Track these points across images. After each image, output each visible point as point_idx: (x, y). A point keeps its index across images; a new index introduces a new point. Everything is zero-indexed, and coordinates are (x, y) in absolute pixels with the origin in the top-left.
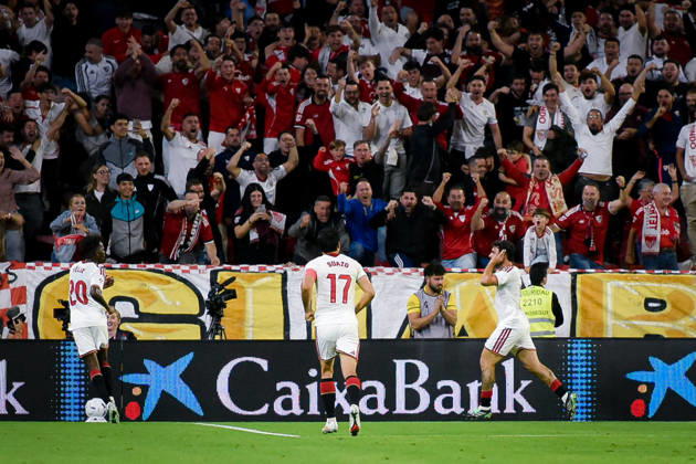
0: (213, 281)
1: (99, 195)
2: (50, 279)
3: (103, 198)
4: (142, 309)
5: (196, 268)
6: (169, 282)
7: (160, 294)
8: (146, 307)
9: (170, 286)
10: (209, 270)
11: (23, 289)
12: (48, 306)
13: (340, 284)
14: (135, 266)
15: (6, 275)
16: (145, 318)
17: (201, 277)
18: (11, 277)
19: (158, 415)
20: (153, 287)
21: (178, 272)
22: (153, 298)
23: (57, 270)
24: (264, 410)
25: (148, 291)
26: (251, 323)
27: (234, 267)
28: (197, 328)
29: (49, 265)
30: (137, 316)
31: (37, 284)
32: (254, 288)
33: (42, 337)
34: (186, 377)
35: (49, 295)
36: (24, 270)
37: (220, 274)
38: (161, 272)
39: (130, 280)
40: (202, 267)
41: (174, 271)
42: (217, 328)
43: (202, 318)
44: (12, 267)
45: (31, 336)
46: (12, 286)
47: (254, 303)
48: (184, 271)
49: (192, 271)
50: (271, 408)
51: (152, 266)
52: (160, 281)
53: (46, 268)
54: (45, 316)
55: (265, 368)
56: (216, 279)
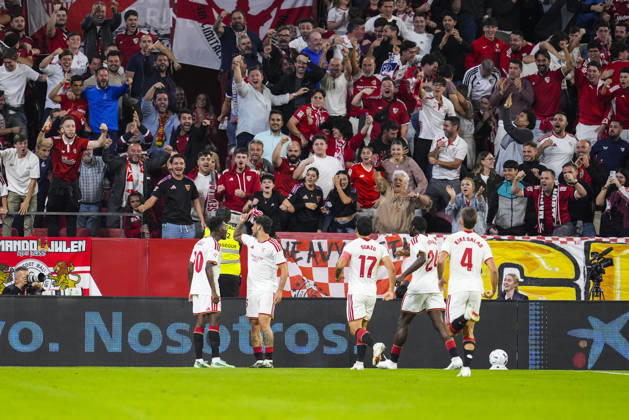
0: (587, 251)
1: (485, 178)
3: (488, 180)
4: (526, 274)
5: (572, 240)
6: (549, 252)
7: (542, 261)
8: (530, 272)
9: (551, 255)
10: (583, 242)
13: (368, 263)
14: (520, 238)
16: (529, 281)
17: (576, 247)
20: (536, 255)
21: (557, 243)
22: (536, 265)
25: (531, 259)
26: (618, 286)
27: (604, 239)
28: (573, 290)
30: (521, 280)
32: (622, 257)
37: (593, 245)
38: (542, 243)
39: (517, 250)
40: (577, 239)
41: (554, 242)
42: (598, 291)
43: (578, 282)
47: (621, 270)
48: (562, 242)
49: (570, 243)
51: (534, 238)
52: (542, 251)
56: (589, 249)
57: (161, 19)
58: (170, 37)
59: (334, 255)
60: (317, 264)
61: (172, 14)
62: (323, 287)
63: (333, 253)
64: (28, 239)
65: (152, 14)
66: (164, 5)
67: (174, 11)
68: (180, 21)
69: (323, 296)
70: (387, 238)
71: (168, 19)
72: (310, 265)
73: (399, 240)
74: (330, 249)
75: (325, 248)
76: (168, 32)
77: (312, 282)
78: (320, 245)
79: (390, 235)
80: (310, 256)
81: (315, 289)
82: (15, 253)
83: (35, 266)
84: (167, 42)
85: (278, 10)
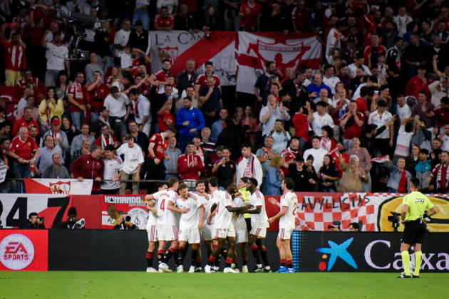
2: (386, 201)
7: (441, 209)
9: (446, 205)
11: (373, 206)
12: (384, 215)
15: (364, 199)
18: (366, 200)
19: (335, 269)
20: (438, 205)
23: (389, 197)
24: (388, 266)
29: (385, 194)
31: (379, 204)
33: (382, 230)
34: (349, 249)
35: (386, 209)
36: (373, 197)
38: (441, 198)
44: (367, 195)
45: (377, 230)
46: (367, 205)
50: (392, 266)
52: (441, 203)
53: (384, 196)
54: (384, 220)
55: (389, 245)
57: (230, 66)
58: (235, 76)
59: (318, 206)
60: (307, 211)
61: (237, 63)
62: (310, 225)
63: (316, 204)
64: (135, 196)
65: (225, 63)
66: (232, 58)
67: (238, 61)
68: (241, 67)
69: (311, 230)
70: (349, 195)
71: (234, 67)
72: (303, 211)
73: (356, 197)
74: (315, 202)
75: (312, 202)
76: (234, 74)
77: (304, 222)
78: (309, 199)
79: (351, 194)
80: (303, 206)
81: (306, 225)
82: (127, 205)
83: (139, 212)
84: (233, 79)
85: (300, 61)
